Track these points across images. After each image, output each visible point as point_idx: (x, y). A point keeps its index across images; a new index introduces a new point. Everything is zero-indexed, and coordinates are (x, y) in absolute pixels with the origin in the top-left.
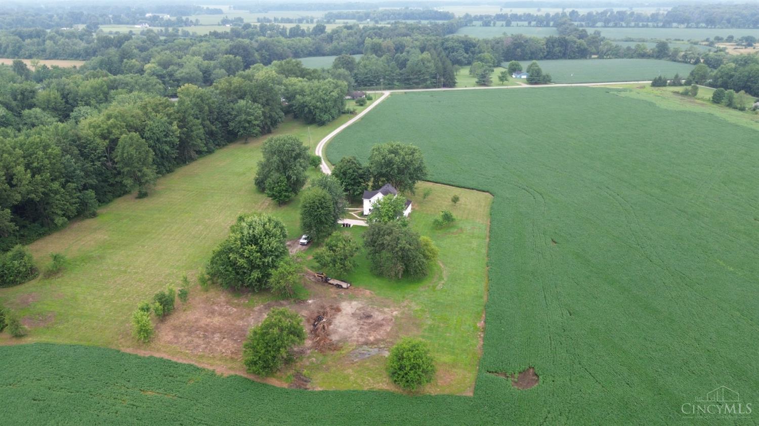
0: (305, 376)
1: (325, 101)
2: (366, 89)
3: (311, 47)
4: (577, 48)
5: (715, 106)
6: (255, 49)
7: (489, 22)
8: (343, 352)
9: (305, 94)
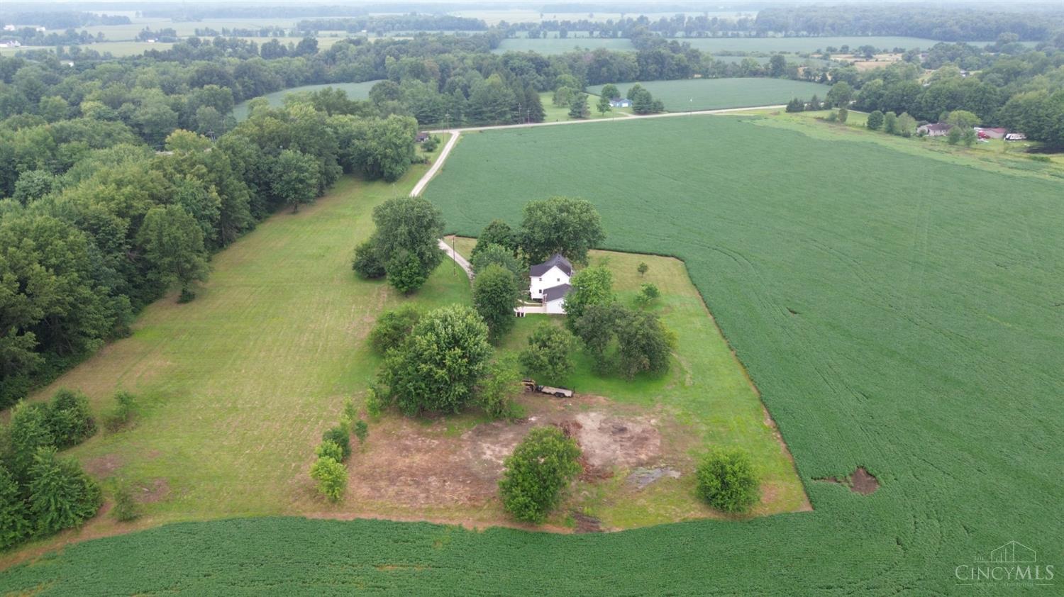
0: (588, 516)
1: (397, 147)
2: (430, 129)
4: (676, 65)
5: (872, 133)
7: (538, 32)
8: (619, 479)
9: (365, 137)
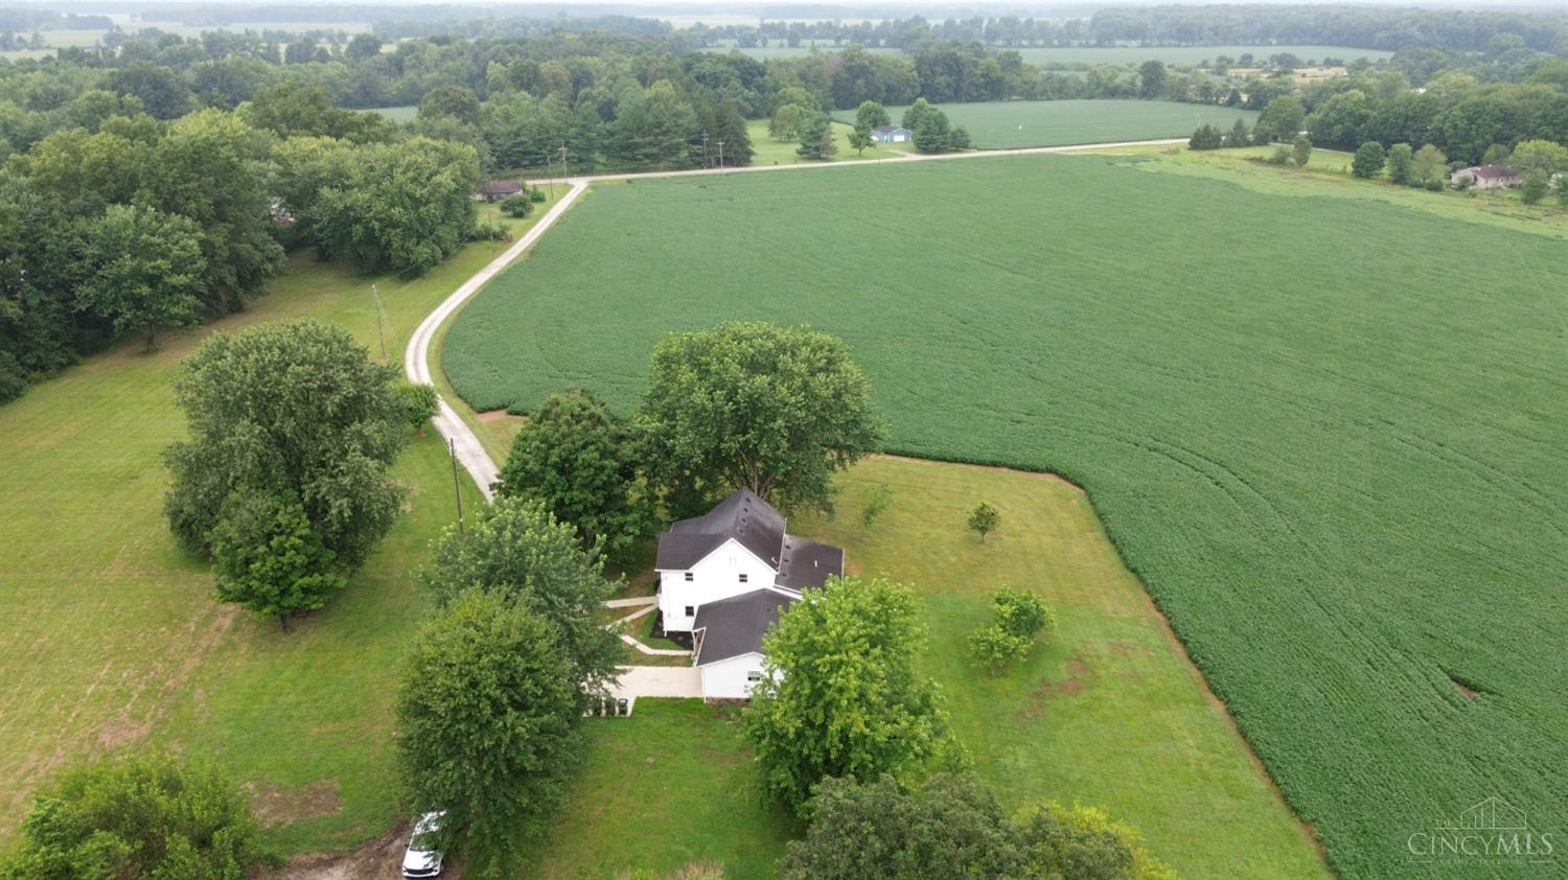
1: (417, 202)
2: (527, 176)
3: (348, 86)
4: (982, 76)
5: (1364, 183)
6: (190, 86)
7: (753, 36)
9: (347, 183)
